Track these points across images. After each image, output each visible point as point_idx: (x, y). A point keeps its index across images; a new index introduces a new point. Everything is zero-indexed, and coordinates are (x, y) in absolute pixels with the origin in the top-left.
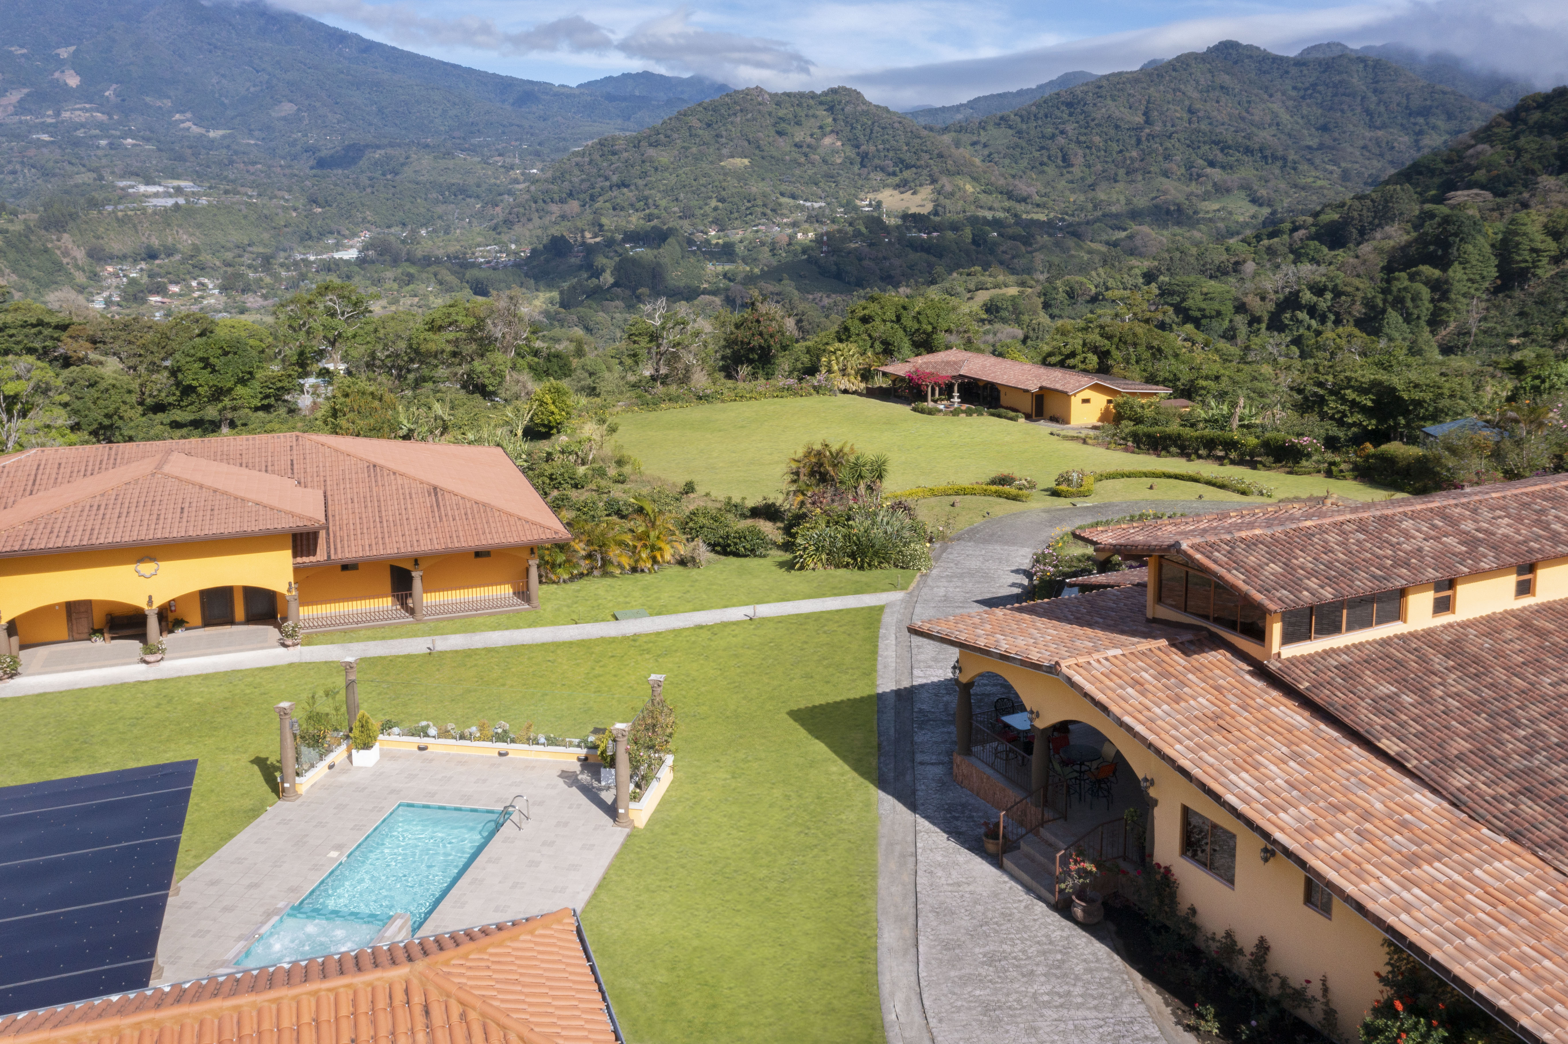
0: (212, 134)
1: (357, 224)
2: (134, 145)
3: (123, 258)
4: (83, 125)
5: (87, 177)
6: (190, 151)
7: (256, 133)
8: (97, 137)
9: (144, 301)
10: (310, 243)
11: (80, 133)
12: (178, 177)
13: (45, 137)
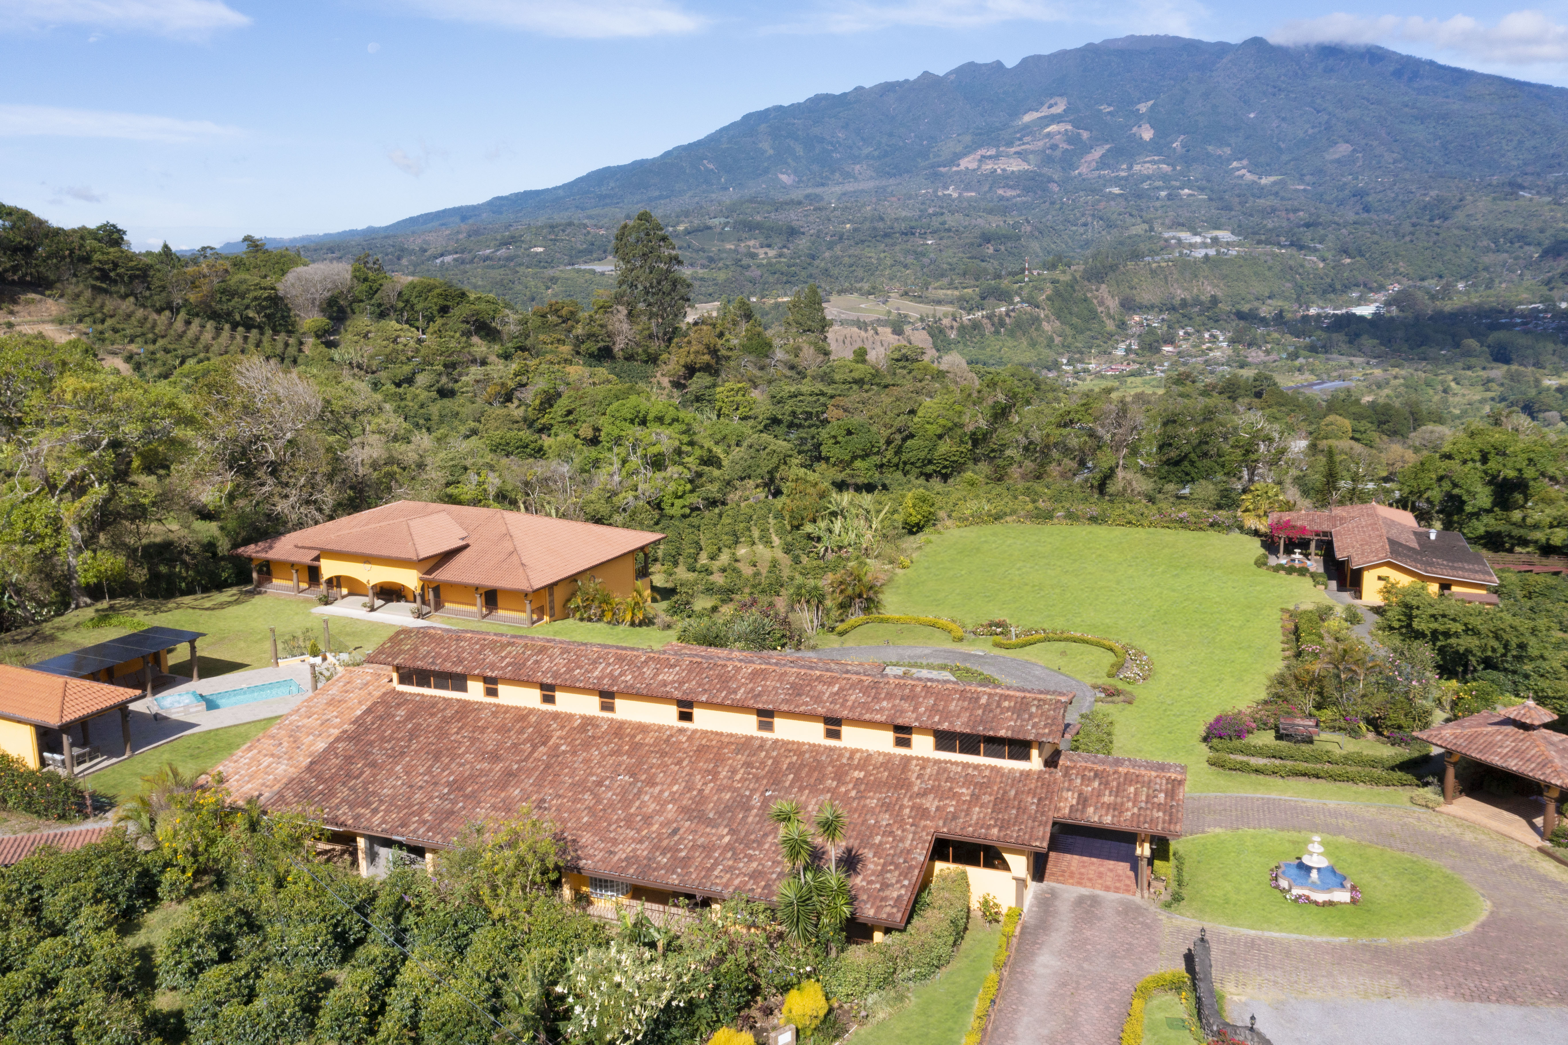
0: (1264, 181)
1: (1388, 276)
2: (1189, 195)
3: (1150, 308)
4: (1149, 178)
5: (1139, 229)
6: (1237, 200)
7: (1308, 178)
8: (1158, 188)
9: (1158, 350)
10: (1332, 296)
11: (1146, 186)
12: (1217, 228)
13: (1116, 190)
